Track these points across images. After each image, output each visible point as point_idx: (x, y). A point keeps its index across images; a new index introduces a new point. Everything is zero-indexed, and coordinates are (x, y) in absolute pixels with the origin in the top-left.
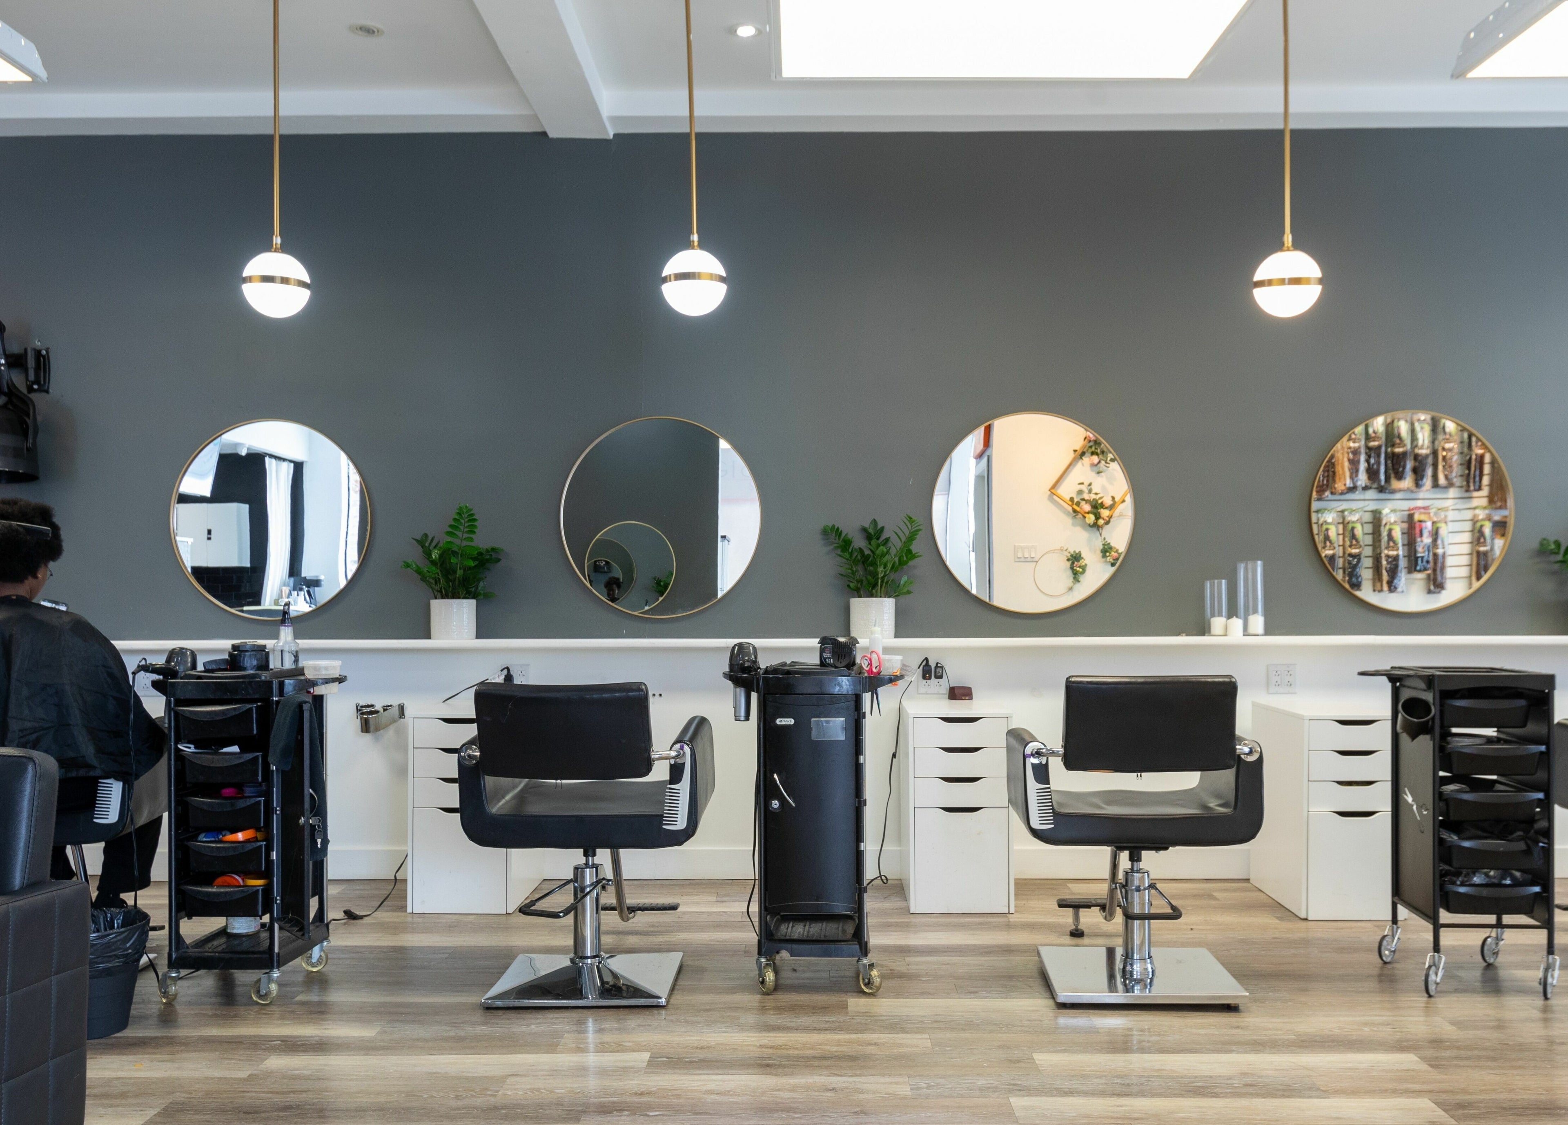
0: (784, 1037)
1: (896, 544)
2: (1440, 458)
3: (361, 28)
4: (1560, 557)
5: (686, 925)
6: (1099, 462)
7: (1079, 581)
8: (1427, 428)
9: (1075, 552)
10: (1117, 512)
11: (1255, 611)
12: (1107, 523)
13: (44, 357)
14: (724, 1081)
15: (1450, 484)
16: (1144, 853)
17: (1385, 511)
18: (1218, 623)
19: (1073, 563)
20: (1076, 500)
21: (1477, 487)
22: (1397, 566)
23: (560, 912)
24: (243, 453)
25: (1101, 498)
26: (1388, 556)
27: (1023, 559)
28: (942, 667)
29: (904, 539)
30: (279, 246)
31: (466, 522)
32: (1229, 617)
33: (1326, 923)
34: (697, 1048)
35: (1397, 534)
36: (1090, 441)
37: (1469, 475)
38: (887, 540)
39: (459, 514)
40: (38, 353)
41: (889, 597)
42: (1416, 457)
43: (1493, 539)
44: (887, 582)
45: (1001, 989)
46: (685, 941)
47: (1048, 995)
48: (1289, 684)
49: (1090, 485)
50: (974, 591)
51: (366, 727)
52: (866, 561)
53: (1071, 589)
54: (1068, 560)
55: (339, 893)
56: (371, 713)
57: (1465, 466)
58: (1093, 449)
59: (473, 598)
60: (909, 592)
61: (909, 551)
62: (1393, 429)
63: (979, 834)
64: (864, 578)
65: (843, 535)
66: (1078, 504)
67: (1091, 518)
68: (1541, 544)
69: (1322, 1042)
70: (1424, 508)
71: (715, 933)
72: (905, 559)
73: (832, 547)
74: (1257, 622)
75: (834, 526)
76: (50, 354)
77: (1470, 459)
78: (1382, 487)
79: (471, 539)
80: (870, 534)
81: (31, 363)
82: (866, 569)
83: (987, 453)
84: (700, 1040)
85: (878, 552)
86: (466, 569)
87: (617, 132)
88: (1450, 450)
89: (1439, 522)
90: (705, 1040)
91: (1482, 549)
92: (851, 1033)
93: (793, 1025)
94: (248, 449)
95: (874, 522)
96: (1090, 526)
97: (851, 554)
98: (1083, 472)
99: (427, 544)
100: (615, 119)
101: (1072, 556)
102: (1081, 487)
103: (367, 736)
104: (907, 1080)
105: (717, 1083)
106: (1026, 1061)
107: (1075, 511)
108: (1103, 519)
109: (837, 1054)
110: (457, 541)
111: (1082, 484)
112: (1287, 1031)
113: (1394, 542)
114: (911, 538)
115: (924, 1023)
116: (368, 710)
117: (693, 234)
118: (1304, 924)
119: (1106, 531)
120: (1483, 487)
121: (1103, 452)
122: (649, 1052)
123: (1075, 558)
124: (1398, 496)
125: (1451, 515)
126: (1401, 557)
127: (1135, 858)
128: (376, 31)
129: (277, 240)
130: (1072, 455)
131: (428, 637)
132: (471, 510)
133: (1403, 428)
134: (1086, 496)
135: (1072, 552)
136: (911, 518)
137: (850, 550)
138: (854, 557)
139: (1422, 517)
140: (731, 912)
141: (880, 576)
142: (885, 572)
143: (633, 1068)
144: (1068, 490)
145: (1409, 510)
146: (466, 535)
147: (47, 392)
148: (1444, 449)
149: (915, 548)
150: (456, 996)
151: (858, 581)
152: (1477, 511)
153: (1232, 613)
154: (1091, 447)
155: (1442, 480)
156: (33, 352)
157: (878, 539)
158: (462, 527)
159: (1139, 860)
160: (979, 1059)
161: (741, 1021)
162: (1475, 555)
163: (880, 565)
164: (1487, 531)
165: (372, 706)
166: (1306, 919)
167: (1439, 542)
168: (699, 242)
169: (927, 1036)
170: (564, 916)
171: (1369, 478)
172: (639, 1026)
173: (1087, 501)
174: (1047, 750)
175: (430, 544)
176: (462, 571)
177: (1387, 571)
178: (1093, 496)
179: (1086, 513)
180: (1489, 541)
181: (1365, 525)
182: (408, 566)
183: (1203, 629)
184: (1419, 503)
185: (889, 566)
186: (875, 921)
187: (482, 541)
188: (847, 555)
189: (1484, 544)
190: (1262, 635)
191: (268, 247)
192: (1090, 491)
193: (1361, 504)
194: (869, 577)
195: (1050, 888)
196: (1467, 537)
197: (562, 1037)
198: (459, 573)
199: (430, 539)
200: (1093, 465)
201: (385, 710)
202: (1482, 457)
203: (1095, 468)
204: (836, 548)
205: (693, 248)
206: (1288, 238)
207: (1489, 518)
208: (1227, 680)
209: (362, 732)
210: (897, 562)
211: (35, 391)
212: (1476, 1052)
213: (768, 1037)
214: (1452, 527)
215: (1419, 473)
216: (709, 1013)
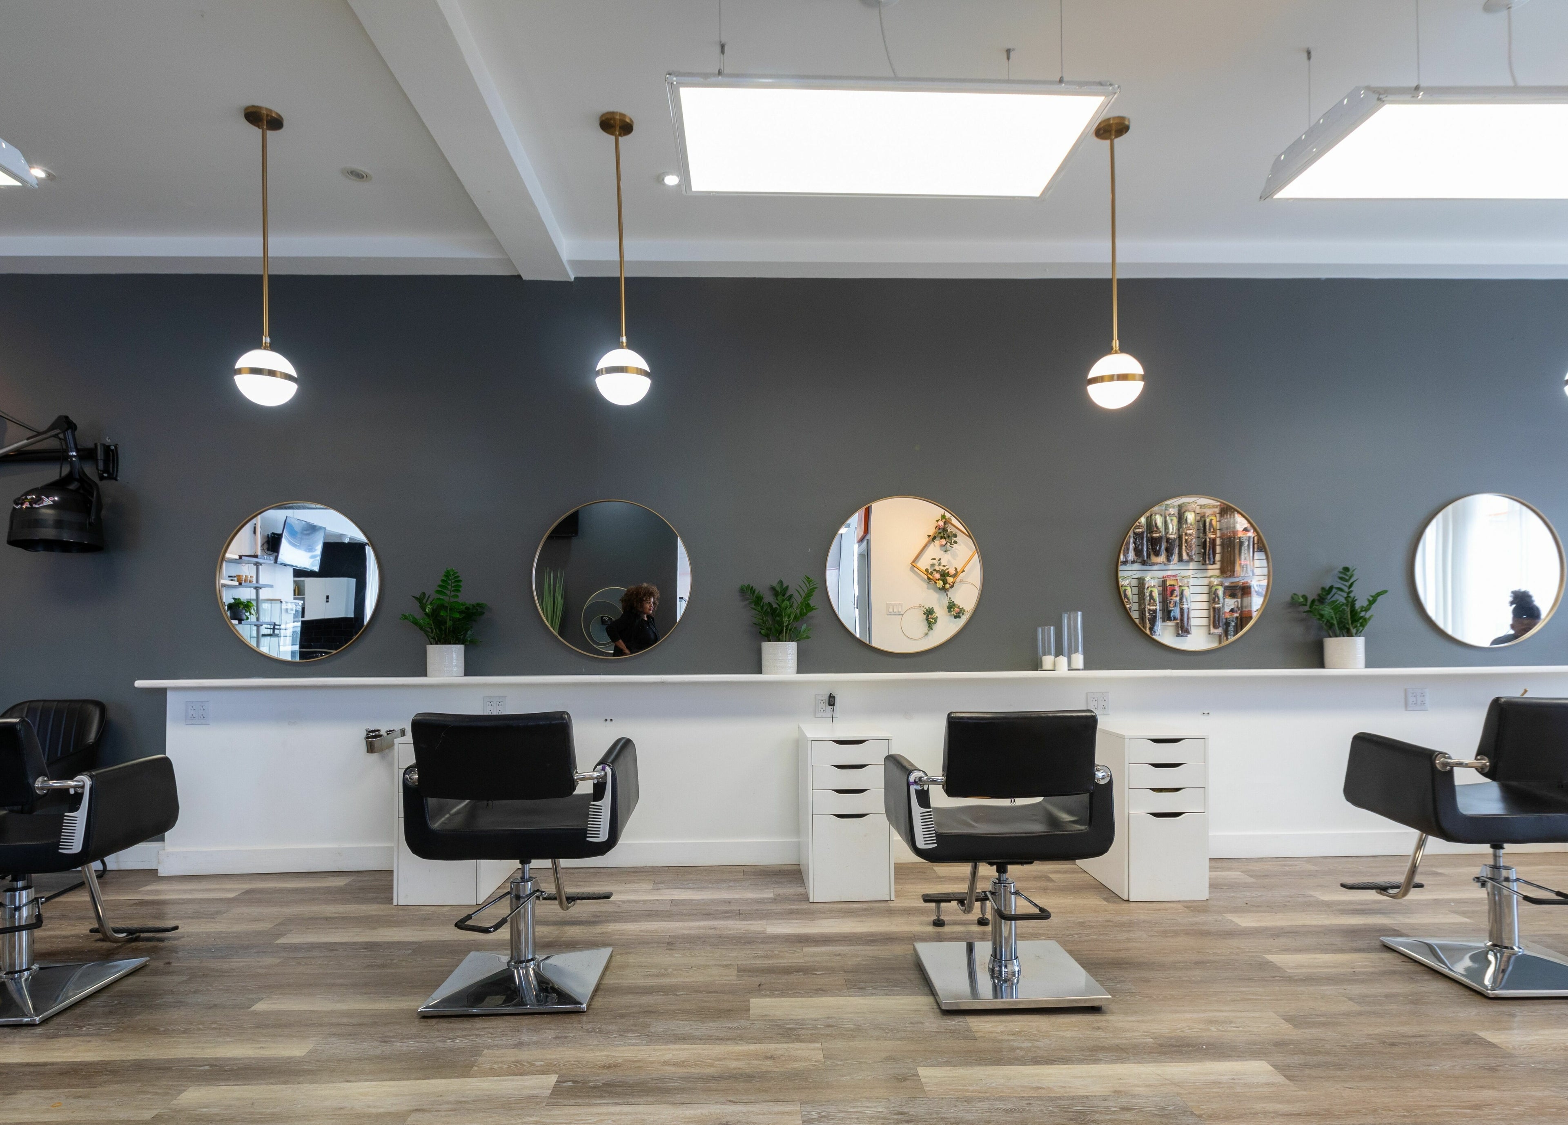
0: (688, 1050)
1: (798, 599)
2: (1184, 541)
3: (352, 172)
4: (1307, 608)
5: (623, 914)
6: (946, 543)
7: (932, 629)
8: (1175, 520)
9: (929, 608)
10: (958, 579)
11: (1077, 651)
12: (952, 587)
13: (112, 451)
14: (622, 1114)
15: (1191, 559)
16: (1009, 867)
17: (1147, 579)
18: (1048, 660)
19: (928, 616)
20: (930, 571)
21: (1212, 563)
22: (1155, 617)
23: (491, 928)
24: (347, 541)
25: (947, 569)
26: (1149, 610)
27: (893, 613)
28: (834, 697)
29: (803, 595)
30: (268, 345)
31: (453, 583)
32: (1057, 655)
33: (1145, 904)
34: (605, 1067)
35: (1156, 594)
36: (940, 529)
37: (1204, 553)
38: (791, 597)
39: (446, 576)
40: (107, 448)
41: (793, 641)
42: (1168, 540)
43: (1224, 599)
44: (791, 629)
45: (885, 984)
46: (619, 932)
47: (927, 990)
48: (1103, 707)
49: (940, 560)
50: (858, 636)
51: (371, 749)
52: (774, 613)
53: (926, 634)
54: (924, 614)
55: (345, 885)
56: (376, 737)
57: (1201, 547)
58: (942, 534)
59: (462, 644)
60: (808, 637)
61: (808, 605)
62: (1151, 520)
63: (865, 836)
64: (772, 626)
65: (756, 592)
66: (931, 573)
67: (940, 584)
68: (1292, 598)
69: (1179, 1046)
70: (1173, 576)
71: (646, 923)
72: (805, 611)
73: (748, 602)
74: (1078, 659)
75: (749, 585)
76: (119, 450)
77: (1205, 541)
78: (1144, 561)
79: (457, 596)
80: (778, 591)
81: (100, 455)
82: (774, 619)
83: (867, 537)
84: (608, 1056)
85: (783, 605)
86: (454, 620)
87: (576, 276)
88: (1190, 535)
89: (1184, 586)
90: (613, 1056)
91: (1217, 606)
92: (750, 1043)
93: (697, 1033)
94: (350, 539)
95: (781, 582)
96: (940, 589)
97: (762, 608)
98: (934, 550)
99: (424, 601)
100: (575, 263)
101: (927, 610)
102: (934, 561)
103: (374, 757)
104: (798, 1108)
105: (614, 1118)
106: (912, 1078)
107: (929, 578)
108: (949, 584)
109: (735, 1072)
110: (446, 598)
111: (934, 559)
112: (1144, 1032)
113: (1154, 600)
114: (809, 594)
115: (818, 1029)
116: (374, 734)
117: (622, 336)
118: (1126, 905)
119: (951, 593)
120: (1216, 562)
121: (949, 537)
122: (557, 1074)
123: (929, 613)
124: (1155, 568)
125: (1192, 582)
126: (1158, 610)
127: (1001, 870)
128: (365, 176)
129: (266, 340)
130: (927, 539)
131: (425, 675)
132: (457, 573)
133: (1159, 520)
134: (937, 568)
135: (927, 608)
136: (809, 578)
137: (762, 604)
138: (764, 610)
139: (1172, 583)
140: (662, 900)
141: (785, 624)
142: (789, 621)
143: (536, 1097)
144: (924, 563)
145: (1163, 578)
146: (453, 594)
147: (116, 479)
148: (1186, 534)
149: (812, 602)
150: (402, 1000)
151: (767, 629)
152: (1212, 579)
153: (1059, 652)
154: (940, 533)
155: (1185, 557)
156: (102, 447)
157: (784, 595)
158: (450, 587)
159: (1005, 871)
160: (868, 1076)
161: (652, 1029)
162: (1212, 610)
163: (785, 616)
164: (1220, 592)
165: (378, 731)
166: (1128, 901)
167: (1184, 600)
168: (627, 343)
169: (819, 1045)
170: (494, 931)
171: (1136, 555)
172: (556, 1038)
173: (937, 571)
174: (928, 778)
175: (427, 601)
176: (451, 623)
177: (1149, 620)
178: (942, 568)
179: (937, 580)
180: (1221, 600)
181: (1133, 588)
182: (405, 618)
183: (1037, 666)
184: (1170, 573)
185: (792, 617)
186: (780, 908)
187: (467, 597)
188: (759, 608)
189: (1218, 603)
190: (1082, 670)
191: (258, 345)
192: (940, 564)
193: (1130, 573)
194: (776, 626)
195: (920, 872)
196: (1205, 597)
197: (480, 1055)
198: (449, 623)
199: (427, 596)
200: (942, 546)
201: (388, 734)
202: (1214, 540)
203: (943, 548)
204: (751, 603)
205: (622, 348)
206: (1116, 344)
207: (1221, 584)
208: (1089, 714)
209: (368, 752)
210: (799, 613)
211: (105, 478)
212: (1321, 1058)
213: (673, 1050)
214: (1193, 590)
215: (1169, 552)
216: (624, 1020)
